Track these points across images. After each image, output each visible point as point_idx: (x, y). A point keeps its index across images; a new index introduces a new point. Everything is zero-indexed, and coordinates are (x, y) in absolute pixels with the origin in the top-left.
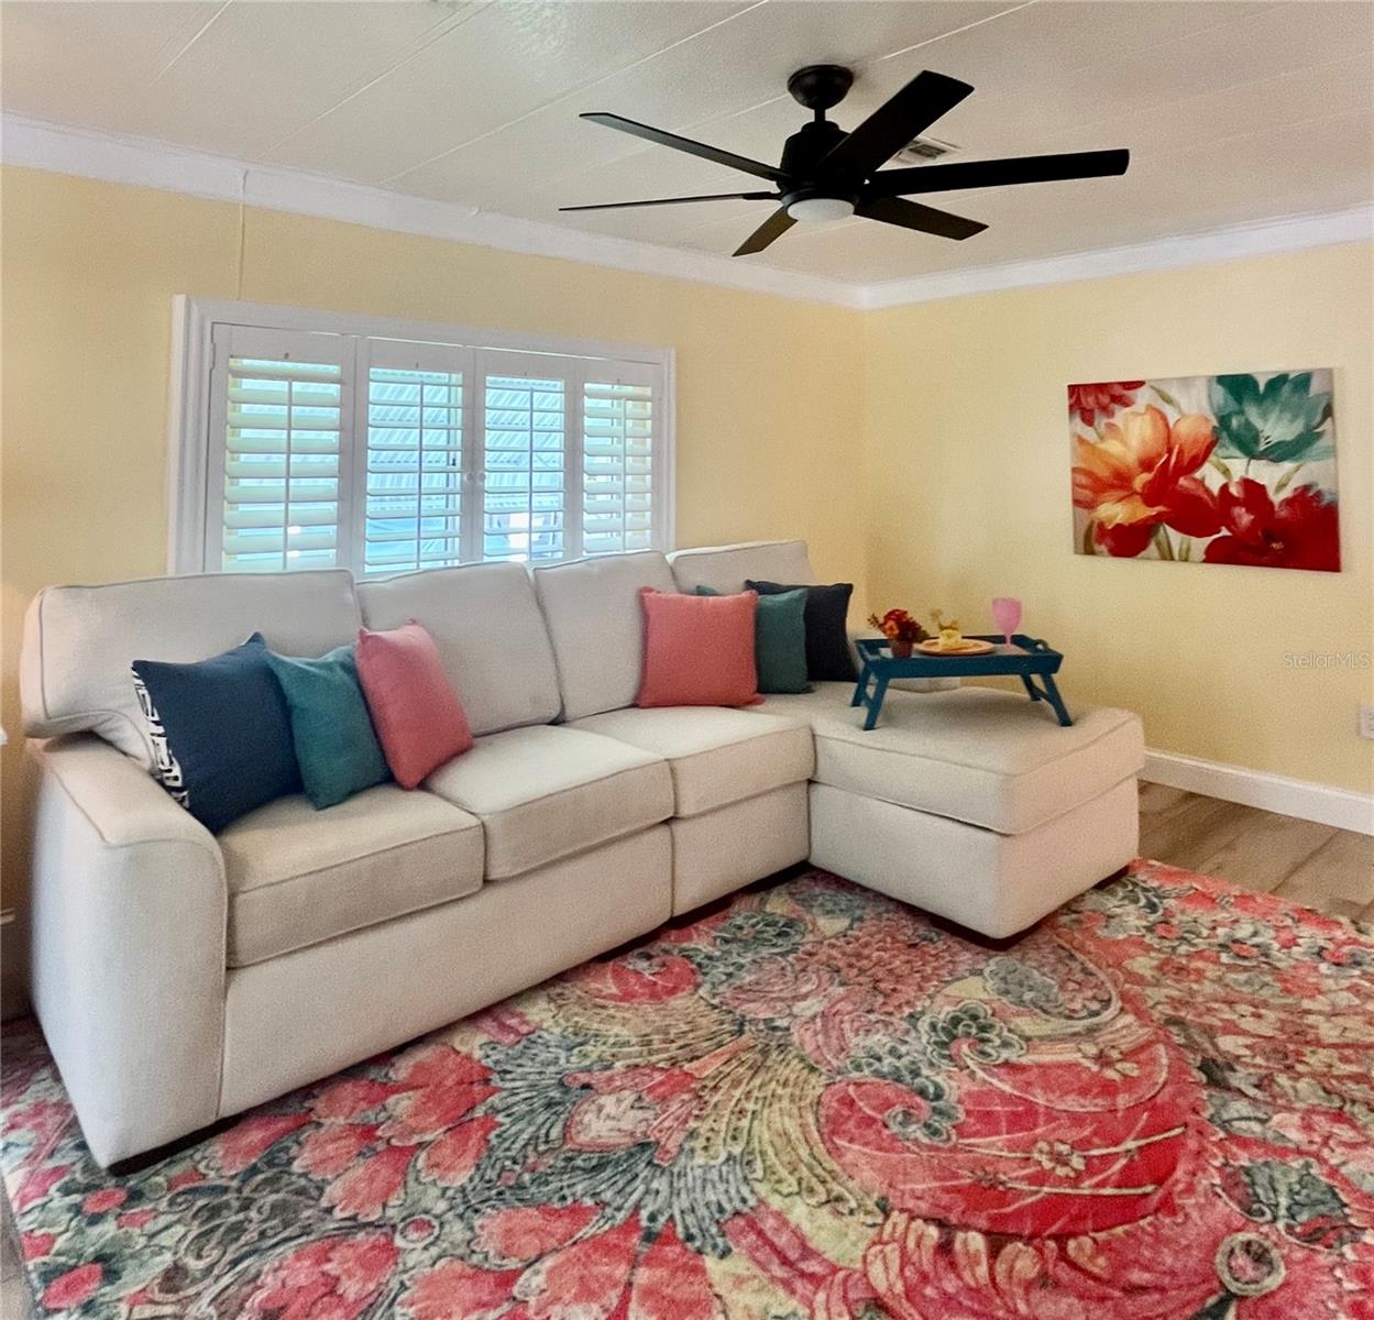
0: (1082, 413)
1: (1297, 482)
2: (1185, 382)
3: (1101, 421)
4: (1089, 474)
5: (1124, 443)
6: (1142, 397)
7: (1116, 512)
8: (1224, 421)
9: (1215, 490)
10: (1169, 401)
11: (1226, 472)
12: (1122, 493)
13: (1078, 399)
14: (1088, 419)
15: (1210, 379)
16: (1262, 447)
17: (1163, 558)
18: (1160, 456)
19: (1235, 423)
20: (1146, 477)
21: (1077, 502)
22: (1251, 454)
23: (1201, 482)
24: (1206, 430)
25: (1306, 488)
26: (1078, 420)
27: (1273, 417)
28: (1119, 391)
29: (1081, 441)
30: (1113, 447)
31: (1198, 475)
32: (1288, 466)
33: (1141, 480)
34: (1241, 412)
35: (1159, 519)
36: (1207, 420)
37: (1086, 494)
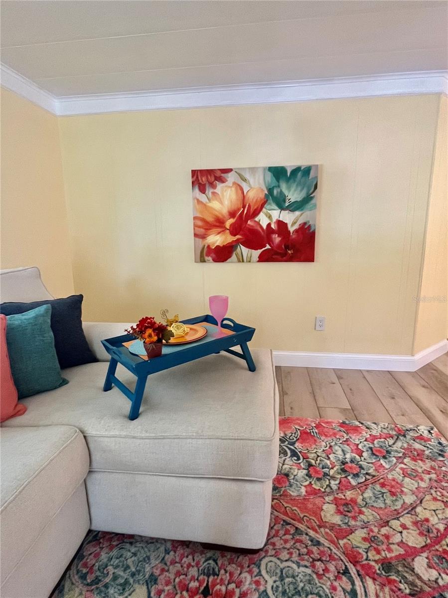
0: (199, 187)
1: (301, 221)
2: (253, 170)
3: (209, 191)
4: (203, 220)
5: (221, 203)
6: (231, 178)
7: (216, 239)
8: (270, 191)
9: (265, 227)
10: (245, 180)
11: (270, 217)
12: (220, 230)
13: (197, 177)
14: (203, 190)
15: (264, 169)
16: (287, 204)
17: (239, 261)
18: (239, 209)
19: (275, 192)
20: (232, 221)
21: (196, 235)
22: (282, 208)
23: (258, 223)
24: (262, 196)
25: (305, 224)
26: (197, 190)
27: (293, 189)
28: (218, 174)
29: (199, 201)
30: (215, 205)
31: (257, 219)
32: (297, 213)
33: (229, 222)
34: (279, 186)
35: (237, 241)
36: (262, 190)
37: (201, 231)
